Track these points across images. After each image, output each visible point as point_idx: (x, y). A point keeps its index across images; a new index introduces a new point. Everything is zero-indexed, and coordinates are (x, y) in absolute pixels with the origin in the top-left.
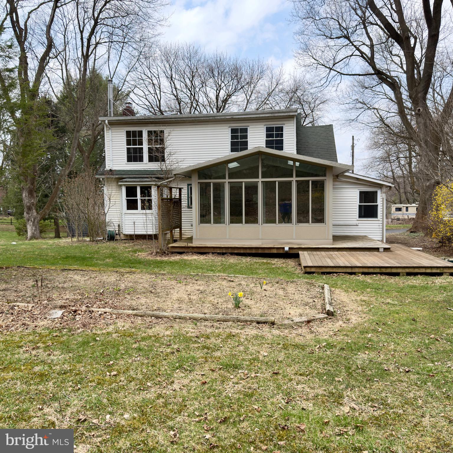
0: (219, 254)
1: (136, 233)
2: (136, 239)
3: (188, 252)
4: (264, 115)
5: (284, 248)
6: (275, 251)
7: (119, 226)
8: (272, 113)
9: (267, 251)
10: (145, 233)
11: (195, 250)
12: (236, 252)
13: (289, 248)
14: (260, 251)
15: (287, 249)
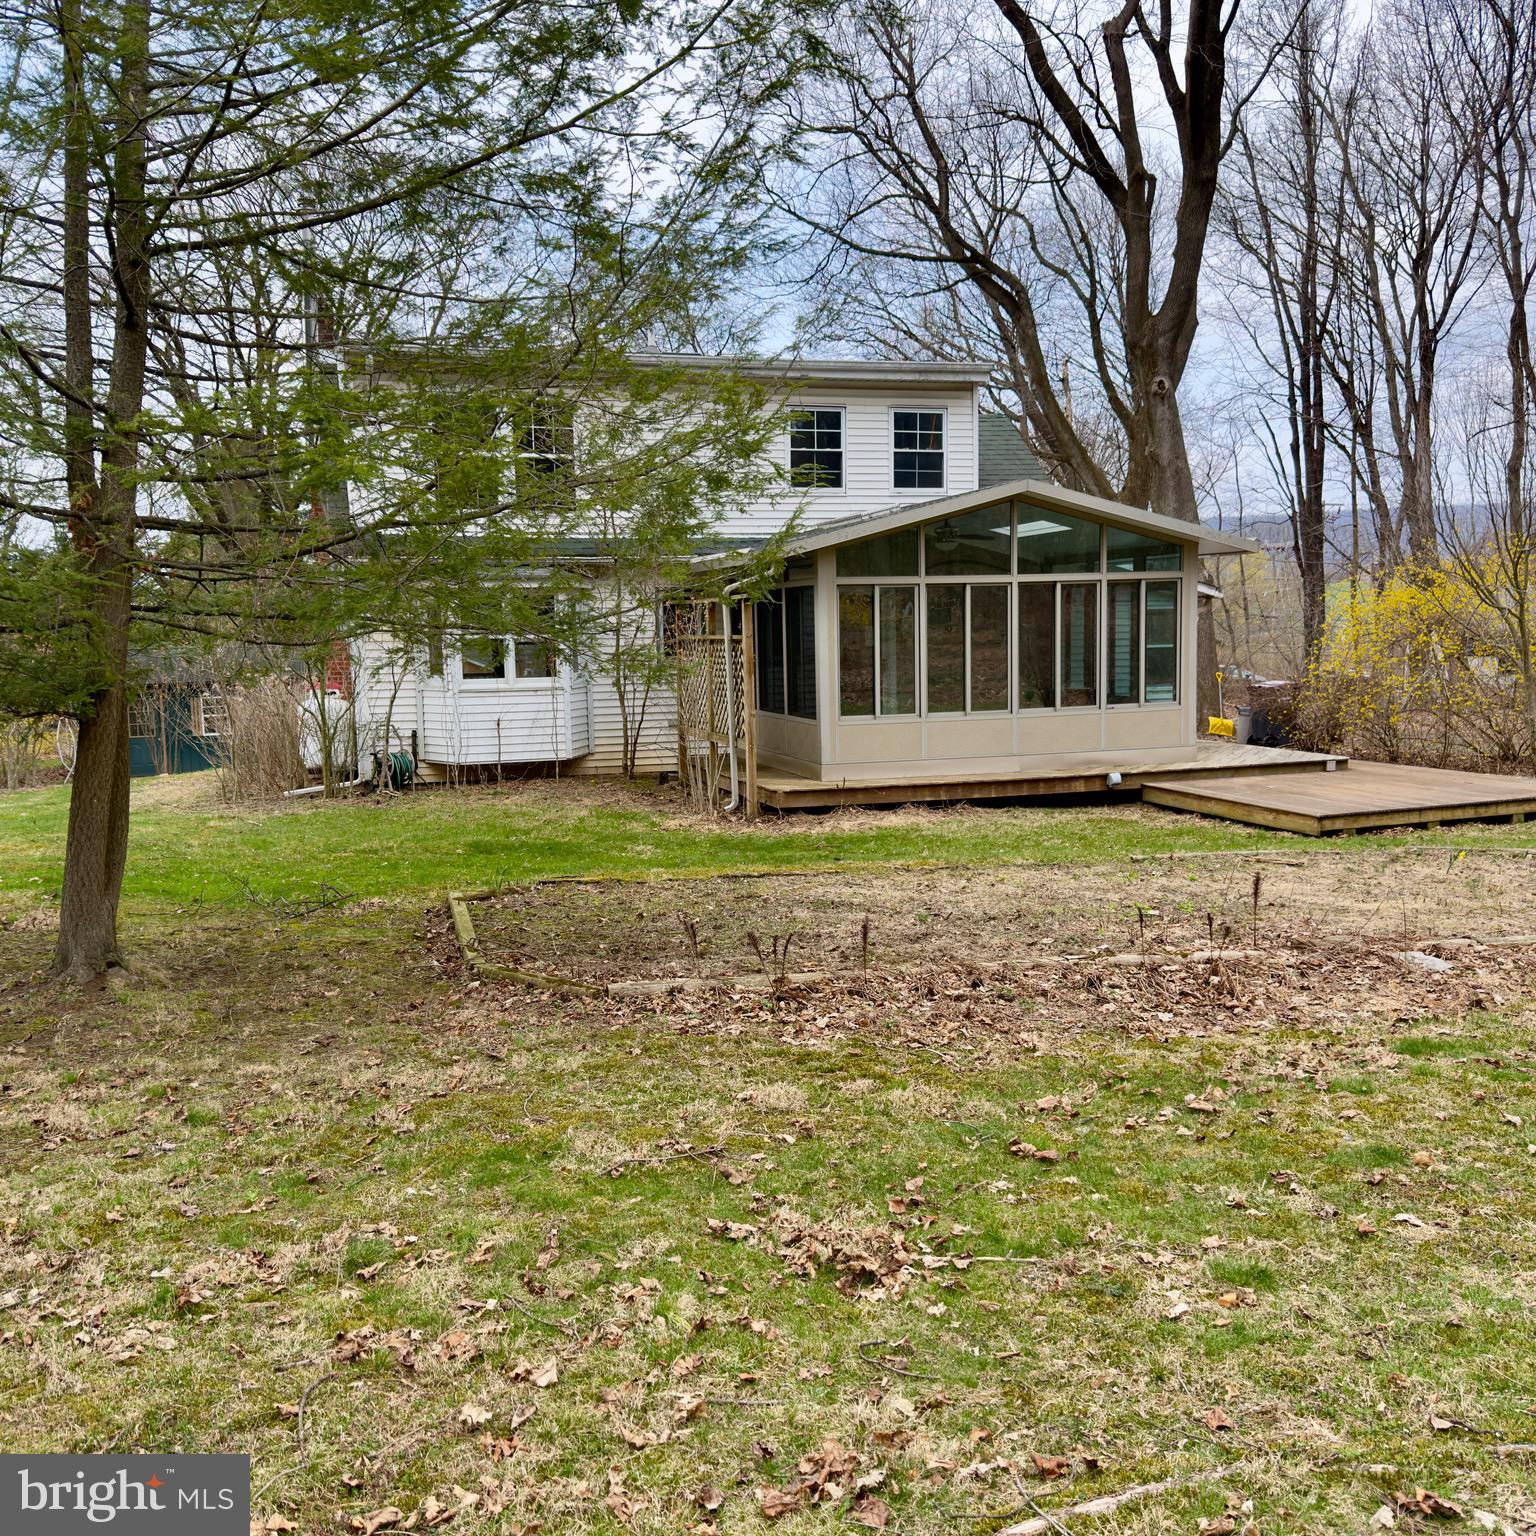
0: (934, 805)
1: (506, 758)
2: (508, 779)
3: (846, 807)
4: (897, 377)
5: (1105, 777)
6: (1080, 787)
7: (414, 735)
8: (920, 372)
9: (1059, 789)
10: (550, 756)
11: (861, 799)
12: (976, 796)
13: (1124, 776)
14: (1042, 790)
15: (1116, 777)
